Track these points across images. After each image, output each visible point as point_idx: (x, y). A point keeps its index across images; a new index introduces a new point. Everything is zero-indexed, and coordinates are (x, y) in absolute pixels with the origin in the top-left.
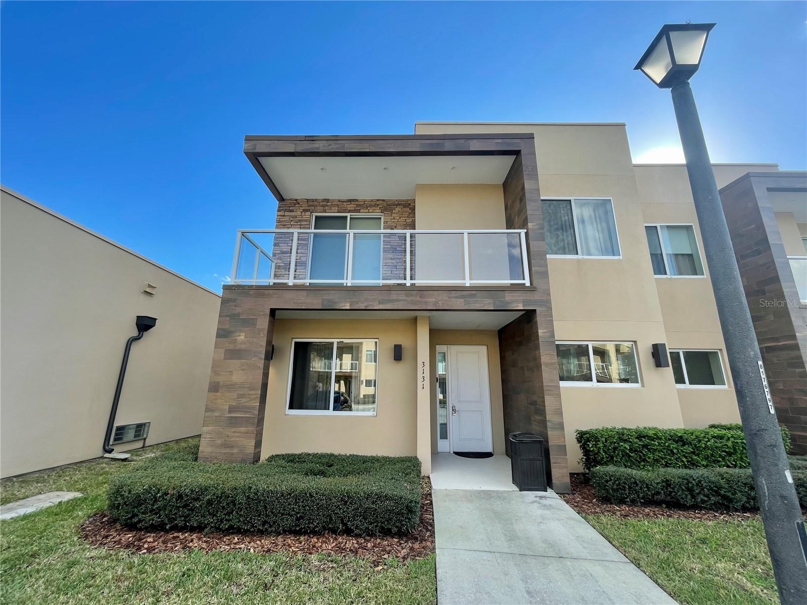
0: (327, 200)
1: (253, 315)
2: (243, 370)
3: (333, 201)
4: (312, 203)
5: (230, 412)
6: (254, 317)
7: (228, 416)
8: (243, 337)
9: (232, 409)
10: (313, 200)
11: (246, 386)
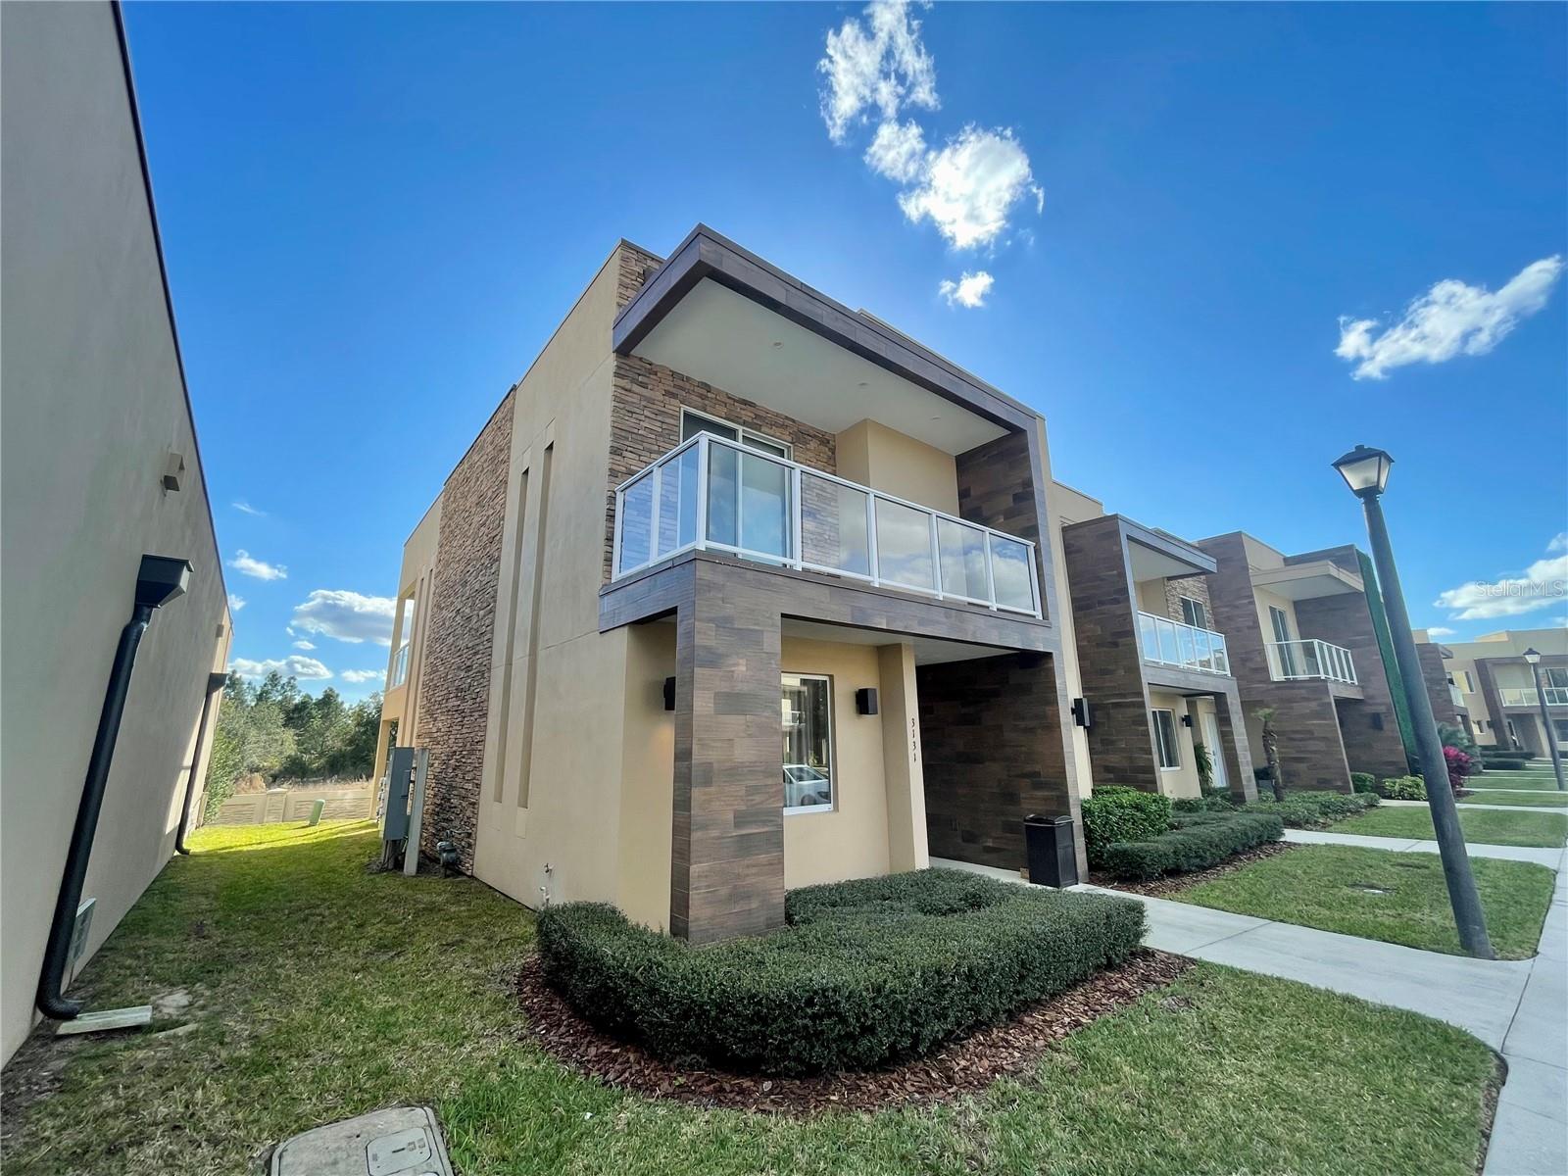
0: (708, 388)
1: (755, 624)
2: (750, 736)
3: (719, 392)
4: (681, 383)
5: (738, 825)
6: (756, 628)
7: (734, 834)
8: (744, 669)
9: (740, 820)
10: (682, 378)
11: (759, 769)
